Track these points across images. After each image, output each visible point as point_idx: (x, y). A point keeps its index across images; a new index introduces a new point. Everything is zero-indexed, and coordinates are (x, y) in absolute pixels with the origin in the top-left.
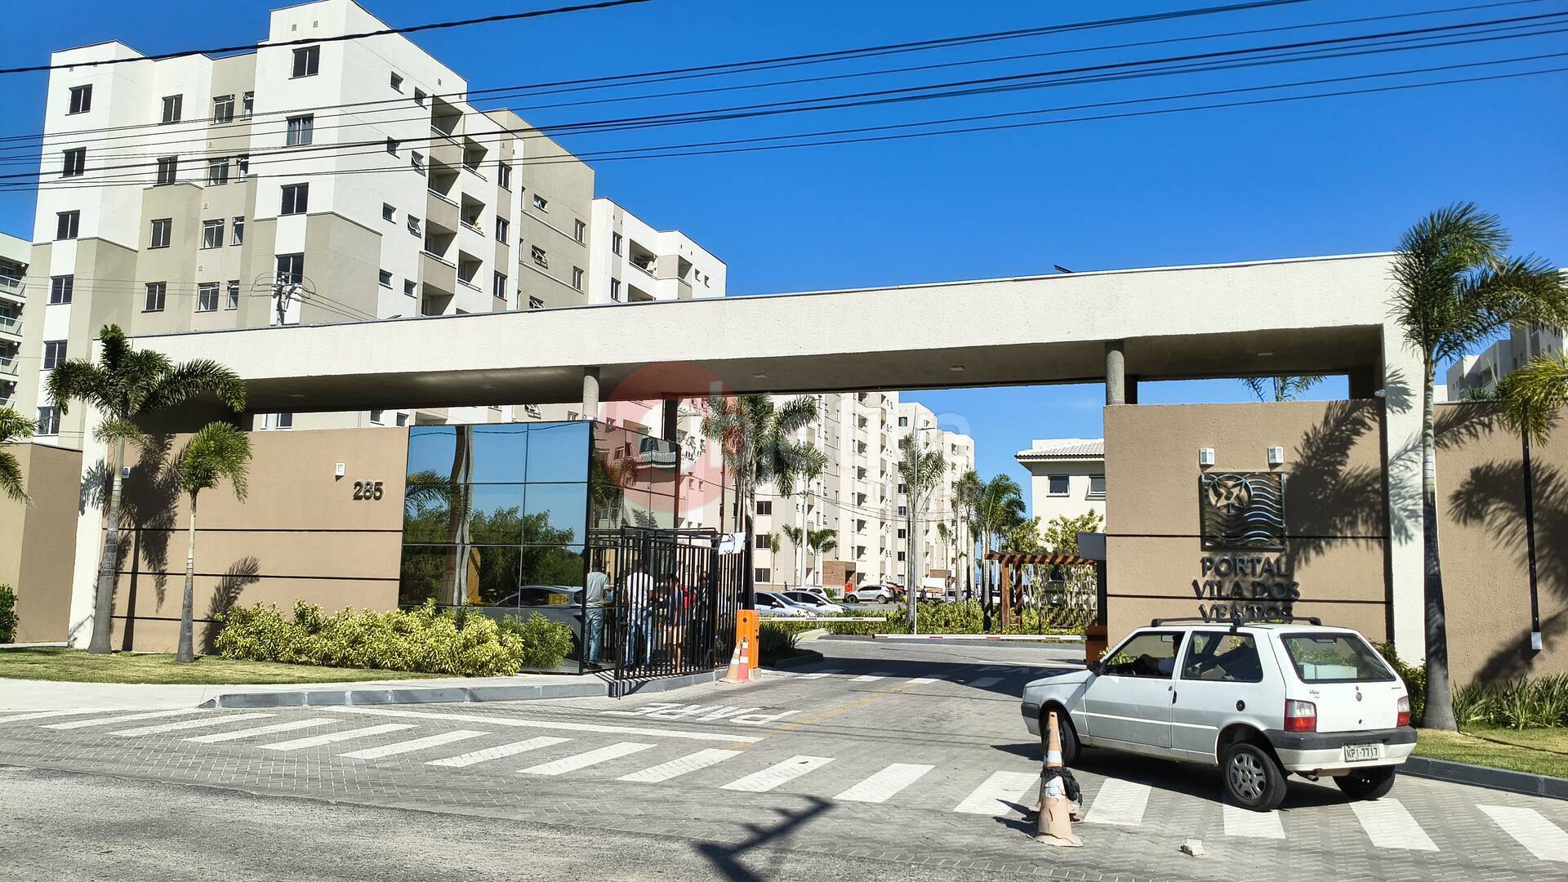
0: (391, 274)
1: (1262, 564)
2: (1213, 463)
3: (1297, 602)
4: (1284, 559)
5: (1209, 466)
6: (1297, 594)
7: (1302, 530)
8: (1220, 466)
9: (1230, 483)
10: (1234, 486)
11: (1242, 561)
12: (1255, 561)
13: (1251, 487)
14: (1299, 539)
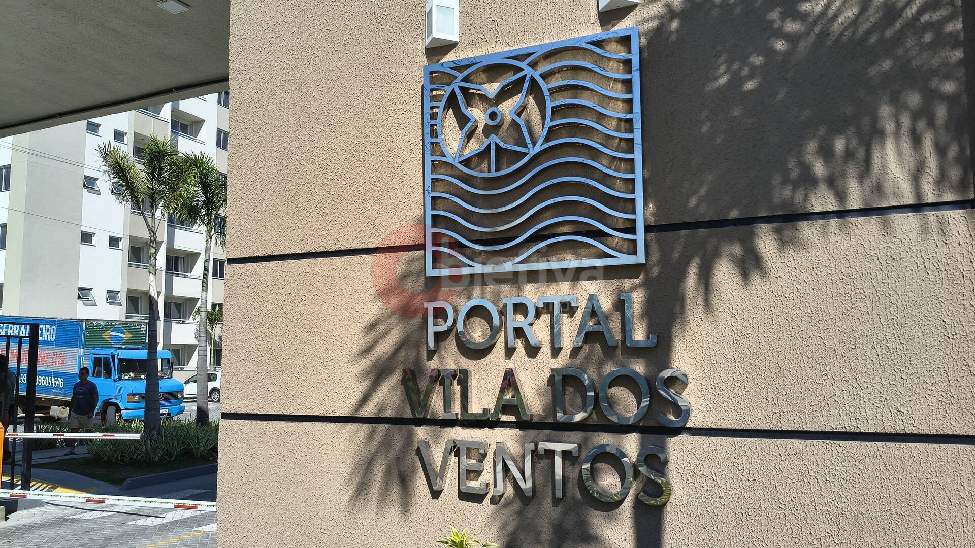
0: (100, 125)
1: (579, 315)
2: (455, 38)
3: (684, 438)
4: (637, 299)
5: (449, 46)
6: (683, 413)
7: (693, 202)
8: (472, 43)
9: (492, 89)
10: (504, 95)
11: (520, 308)
12: (557, 309)
13: (544, 86)
14: (684, 232)
